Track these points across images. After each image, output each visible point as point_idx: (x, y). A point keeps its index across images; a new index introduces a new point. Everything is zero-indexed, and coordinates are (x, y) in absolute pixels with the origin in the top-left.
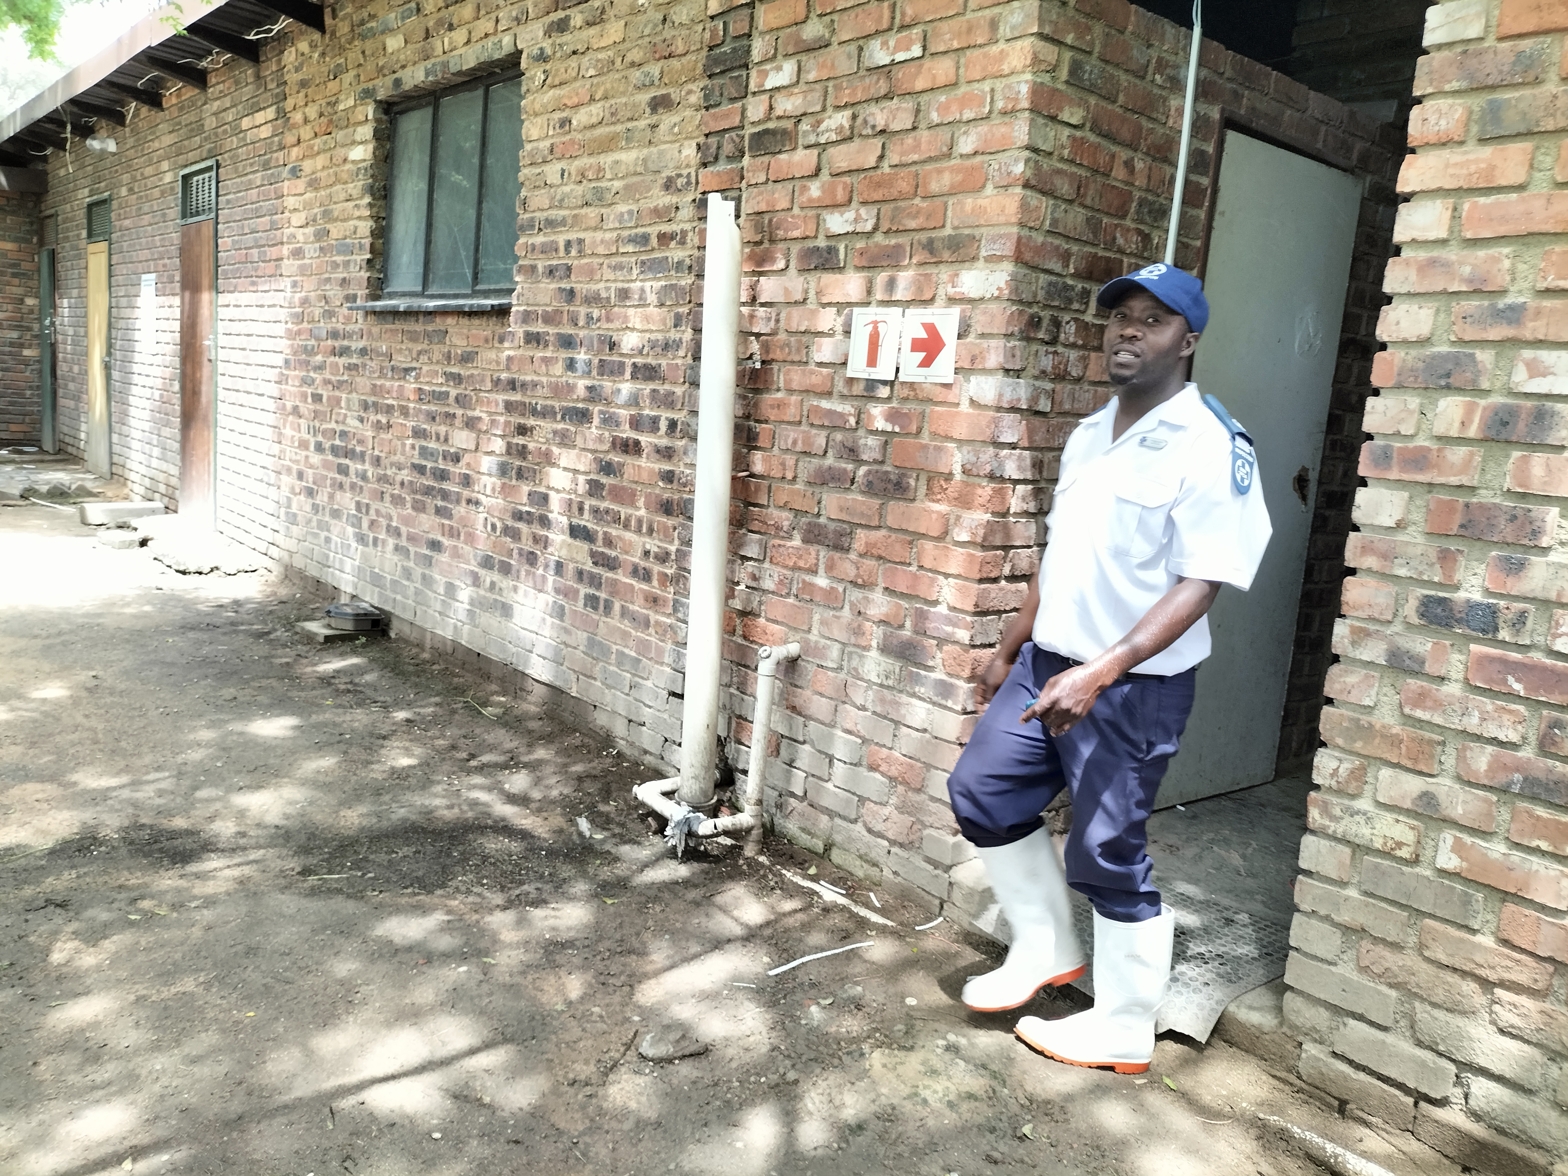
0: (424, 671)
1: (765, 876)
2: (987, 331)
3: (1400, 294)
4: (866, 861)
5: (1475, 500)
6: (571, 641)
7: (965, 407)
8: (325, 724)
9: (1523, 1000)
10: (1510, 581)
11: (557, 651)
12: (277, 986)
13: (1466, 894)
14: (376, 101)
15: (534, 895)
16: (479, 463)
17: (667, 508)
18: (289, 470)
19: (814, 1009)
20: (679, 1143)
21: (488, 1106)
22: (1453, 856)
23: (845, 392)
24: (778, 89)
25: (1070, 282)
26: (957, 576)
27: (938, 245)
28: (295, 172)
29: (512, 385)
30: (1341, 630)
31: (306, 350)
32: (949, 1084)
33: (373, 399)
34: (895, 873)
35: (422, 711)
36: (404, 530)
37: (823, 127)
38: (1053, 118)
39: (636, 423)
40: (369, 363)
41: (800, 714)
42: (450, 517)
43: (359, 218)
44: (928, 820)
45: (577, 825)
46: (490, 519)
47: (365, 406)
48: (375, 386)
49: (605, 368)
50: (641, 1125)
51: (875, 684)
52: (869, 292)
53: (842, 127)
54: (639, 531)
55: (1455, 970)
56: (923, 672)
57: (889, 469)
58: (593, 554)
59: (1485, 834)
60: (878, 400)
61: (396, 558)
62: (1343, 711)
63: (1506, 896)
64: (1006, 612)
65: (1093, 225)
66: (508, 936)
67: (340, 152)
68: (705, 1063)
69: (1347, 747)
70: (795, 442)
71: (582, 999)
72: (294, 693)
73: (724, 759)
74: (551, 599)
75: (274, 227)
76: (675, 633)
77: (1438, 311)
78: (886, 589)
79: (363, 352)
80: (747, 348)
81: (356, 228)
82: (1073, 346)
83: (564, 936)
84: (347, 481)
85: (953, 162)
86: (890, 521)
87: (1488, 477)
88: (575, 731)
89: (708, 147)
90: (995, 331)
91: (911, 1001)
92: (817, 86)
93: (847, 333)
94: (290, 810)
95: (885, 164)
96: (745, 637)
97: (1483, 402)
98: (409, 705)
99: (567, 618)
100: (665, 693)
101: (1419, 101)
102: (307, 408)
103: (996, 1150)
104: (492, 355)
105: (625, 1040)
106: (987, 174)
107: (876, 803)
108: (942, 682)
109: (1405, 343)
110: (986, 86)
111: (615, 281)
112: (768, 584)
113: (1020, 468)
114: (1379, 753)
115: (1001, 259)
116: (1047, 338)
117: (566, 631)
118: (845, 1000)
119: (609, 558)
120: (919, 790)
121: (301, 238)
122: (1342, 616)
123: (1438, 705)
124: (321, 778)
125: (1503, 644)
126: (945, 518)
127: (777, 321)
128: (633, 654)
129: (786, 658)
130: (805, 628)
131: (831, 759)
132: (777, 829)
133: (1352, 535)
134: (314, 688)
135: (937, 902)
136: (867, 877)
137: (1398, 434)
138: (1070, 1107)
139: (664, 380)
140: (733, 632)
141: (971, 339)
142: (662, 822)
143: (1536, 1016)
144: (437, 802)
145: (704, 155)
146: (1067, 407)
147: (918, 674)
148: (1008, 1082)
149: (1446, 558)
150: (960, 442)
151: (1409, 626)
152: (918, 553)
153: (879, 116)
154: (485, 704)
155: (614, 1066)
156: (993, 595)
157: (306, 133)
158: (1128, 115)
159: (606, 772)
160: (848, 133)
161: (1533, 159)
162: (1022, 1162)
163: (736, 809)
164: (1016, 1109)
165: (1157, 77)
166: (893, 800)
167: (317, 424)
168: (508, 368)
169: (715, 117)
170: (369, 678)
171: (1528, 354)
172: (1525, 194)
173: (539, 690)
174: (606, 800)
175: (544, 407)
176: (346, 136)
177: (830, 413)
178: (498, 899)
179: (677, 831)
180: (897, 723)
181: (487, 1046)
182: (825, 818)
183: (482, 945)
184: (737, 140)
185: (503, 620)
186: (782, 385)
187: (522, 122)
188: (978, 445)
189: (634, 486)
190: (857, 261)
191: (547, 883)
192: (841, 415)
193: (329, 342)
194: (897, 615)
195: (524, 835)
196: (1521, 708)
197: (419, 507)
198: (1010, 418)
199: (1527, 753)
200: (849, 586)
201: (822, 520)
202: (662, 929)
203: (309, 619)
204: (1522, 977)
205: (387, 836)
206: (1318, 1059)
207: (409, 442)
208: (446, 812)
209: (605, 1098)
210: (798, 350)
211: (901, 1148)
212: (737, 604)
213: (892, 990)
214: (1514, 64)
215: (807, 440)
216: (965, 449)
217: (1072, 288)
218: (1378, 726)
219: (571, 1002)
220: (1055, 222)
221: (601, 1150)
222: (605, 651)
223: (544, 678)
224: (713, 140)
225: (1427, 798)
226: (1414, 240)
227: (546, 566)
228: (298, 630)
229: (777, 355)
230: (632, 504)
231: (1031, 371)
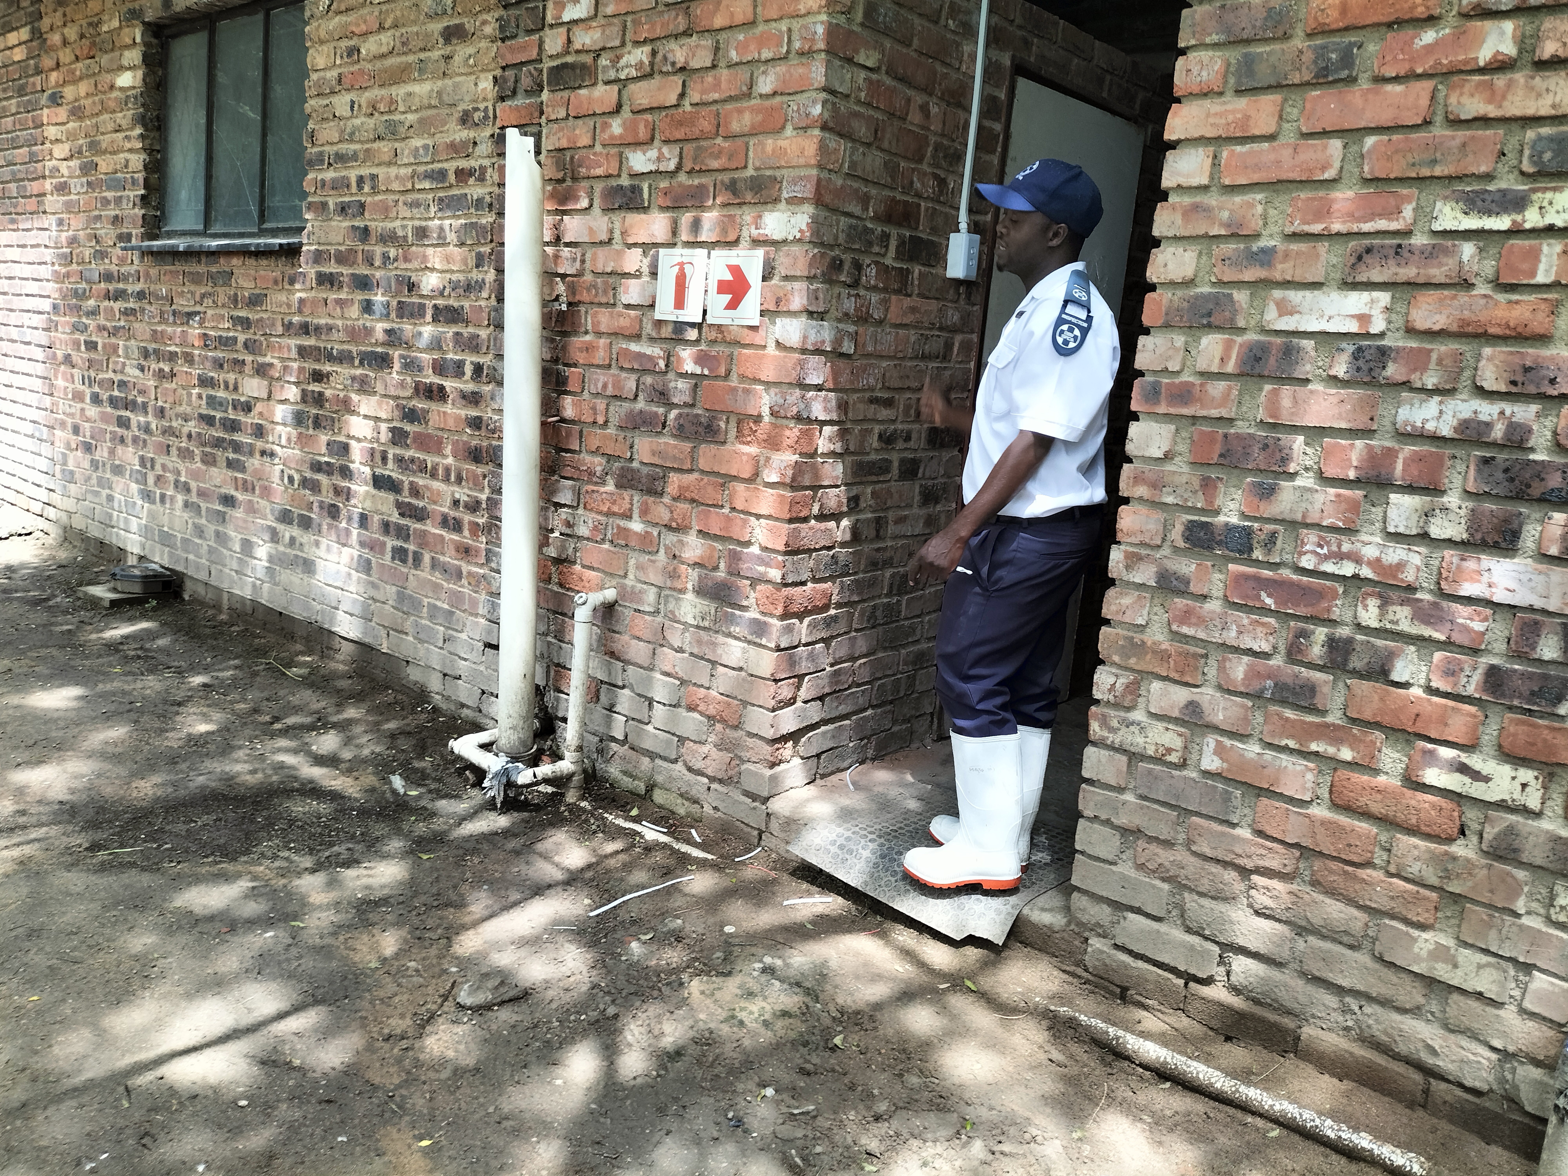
0: (222, 633)
1: (586, 821)
2: (792, 273)
3: (1167, 238)
4: (687, 799)
5: (1232, 431)
6: (379, 596)
7: (771, 350)
8: (114, 694)
9: (1275, 884)
10: (1263, 505)
11: (365, 607)
12: (64, 967)
13: (1227, 791)
14: (144, 23)
15: (345, 856)
16: (273, 413)
17: (476, 455)
18: (63, 424)
19: (634, 945)
20: (498, 1086)
21: (299, 1069)
22: (1215, 758)
23: (654, 334)
24: (575, 22)
25: (870, 226)
26: (769, 517)
27: (740, 185)
28: (56, 100)
29: (305, 329)
30: (1116, 555)
31: (76, 293)
32: (764, 1004)
33: (154, 346)
34: (715, 808)
35: (220, 674)
36: (193, 485)
37: (623, 62)
38: (850, 61)
39: (440, 368)
40: (147, 307)
41: (618, 659)
42: (243, 470)
43: (130, 150)
44: (745, 755)
45: (390, 782)
46: (287, 472)
47: (145, 354)
48: (155, 331)
49: (403, 311)
50: (459, 1072)
51: (692, 626)
52: (675, 232)
53: (641, 62)
54: (447, 479)
55: (1218, 861)
56: (737, 612)
57: (700, 412)
58: (399, 505)
59: (1242, 737)
60: (687, 342)
61: (186, 515)
62: (1119, 631)
63: (1261, 792)
64: (816, 550)
65: (891, 169)
66: (318, 897)
67: (107, 78)
68: (524, 1006)
69: (1123, 664)
70: (605, 386)
71: (397, 956)
72: (78, 662)
73: (543, 708)
74: (356, 553)
75: (34, 159)
76: (489, 583)
77: (1200, 253)
78: (700, 531)
79: (140, 295)
80: (553, 290)
81: (127, 161)
82: (874, 288)
83: (378, 895)
84: (128, 435)
85: (753, 102)
86: (702, 464)
87: (1244, 409)
88: (388, 688)
89: (505, 80)
90: (798, 274)
91: (729, 929)
92: (615, 21)
93: (654, 274)
94: (76, 784)
95: (686, 103)
96: (561, 585)
97: (1239, 340)
98: (206, 669)
99: (374, 571)
100: (480, 645)
101: (1183, 52)
102: (80, 357)
103: (809, 1062)
104: (282, 297)
105: (442, 991)
106: (786, 115)
107: (695, 742)
108: (755, 621)
109: (1172, 284)
110: (783, 26)
111: (412, 219)
112: (583, 530)
113: (825, 409)
114: (1150, 668)
115: (801, 201)
116: (849, 281)
117: (374, 586)
118: (665, 934)
119: (416, 508)
120: (736, 727)
121: (65, 171)
122: (1119, 543)
123: (1202, 621)
124: (110, 749)
125: (1257, 563)
126: (756, 459)
127: (583, 261)
128: (446, 606)
129: (603, 604)
130: (621, 573)
131: (650, 702)
132: (599, 774)
133: (1126, 466)
134: (100, 656)
135: (756, 833)
136: (688, 815)
137: (1165, 370)
138: (878, 1015)
139: (467, 323)
140: (549, 580)
141: (775, 281)
142: (480, 773)
143: (1285, 896)
144: (238, 768)
145: (501, 88)
146: (870, 349)
147: (733, 614)
148: (821, 997)
149: (1208, 485)
150: (768, 384)
151: (1176, 549)
152: (730, 495)
153: (678, 53)
154: (289, 665)
155: (431, 1017)
156: (803, 534)
157: (66, 56)
158: (923, 59)
159: (421, 728)
160: (648, 69)
161: (1282, 110)
162: (833, 1071)
163: (557, 757)
164: (827, 1021)
165: (950, 22)
166: (712, 738)
167: (93, 374)
168: (300, 311)
169: (511, 49)
170: (162, 642)
171: (1277, 294)
172: (1275, 144)
173: (347, 648)
174: (421, 757)
175: (341, 352)
176: (111, 60)
177: (640, 356)
178: (307, 862)
179: (495, 782)
180: (714, 663)
181: (296, 1009)
182: (646, 760)
183: (290, 909)
184: (535, 74)
185: (305, 576)
186: (589, 327)
187: (307, 49)
188: (785, 387)
189: (440, 433)
190: (661, 201)
191: (359, 842)
192: (650, 358)
193: (102, 285)
194: (711, 557)
195: (334, 796)
196: (1272, 621)
197: (209, 461)
198: (815, 361)
199: (1277, 661)
200: (663, 530)
201: (635, 465)
202: (479, 881)
203: (91, 583)
204: (1273, 863)
205: (184, 805)
206: (1102, 952)
207: (195, 391)
208: (248, 777)
209: (422, 1049)
210: (605, 292)
211: (718, 1070)
212: (552, 552)
213: (711, 920)
214: (1266, 19)
215: (617, 384)
216: (773, 391)
217: (872, 231)
218: (1149, 643)
219: (385, 959)
220: (853, 165)
221: (419, 1101)
222: (416, 605)
223: (352, 635)
224: (510, 74)
225: (1193, 707)
226: (1179, 186)
227: (350, 519)
228: (80, 595)
229: (585, 296)
230: (439, 452)
231: (834, 313)
